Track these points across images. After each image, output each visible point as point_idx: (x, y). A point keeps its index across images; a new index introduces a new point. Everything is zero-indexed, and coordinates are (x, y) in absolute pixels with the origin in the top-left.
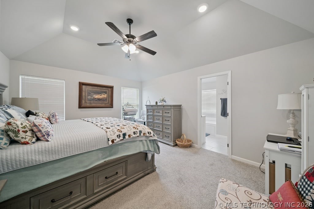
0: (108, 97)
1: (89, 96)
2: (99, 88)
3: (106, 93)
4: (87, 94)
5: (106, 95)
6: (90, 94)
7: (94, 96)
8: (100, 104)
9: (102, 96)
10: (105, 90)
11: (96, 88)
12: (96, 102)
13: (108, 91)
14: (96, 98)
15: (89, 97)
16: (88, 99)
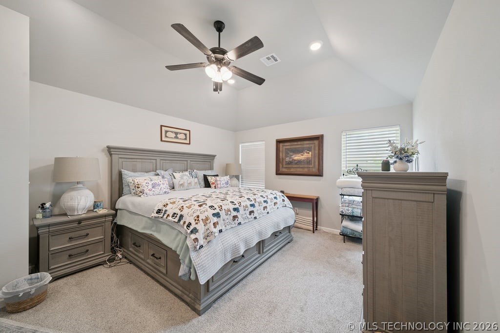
0: (313, 156)
1: (287, 156)
2: (299, 143)
3: (309, 149)
4: (284, 155)
5: (310, 153)
6: (288, 154)
7: (293, 157)
8: (301, 170)
9: (304, 156)
10: (308, 146)
11: (296, 143)
12: (296, 166)
13: (313, 146)
14: (295, 160)
15: (288, 159)
16: (286, 162)
